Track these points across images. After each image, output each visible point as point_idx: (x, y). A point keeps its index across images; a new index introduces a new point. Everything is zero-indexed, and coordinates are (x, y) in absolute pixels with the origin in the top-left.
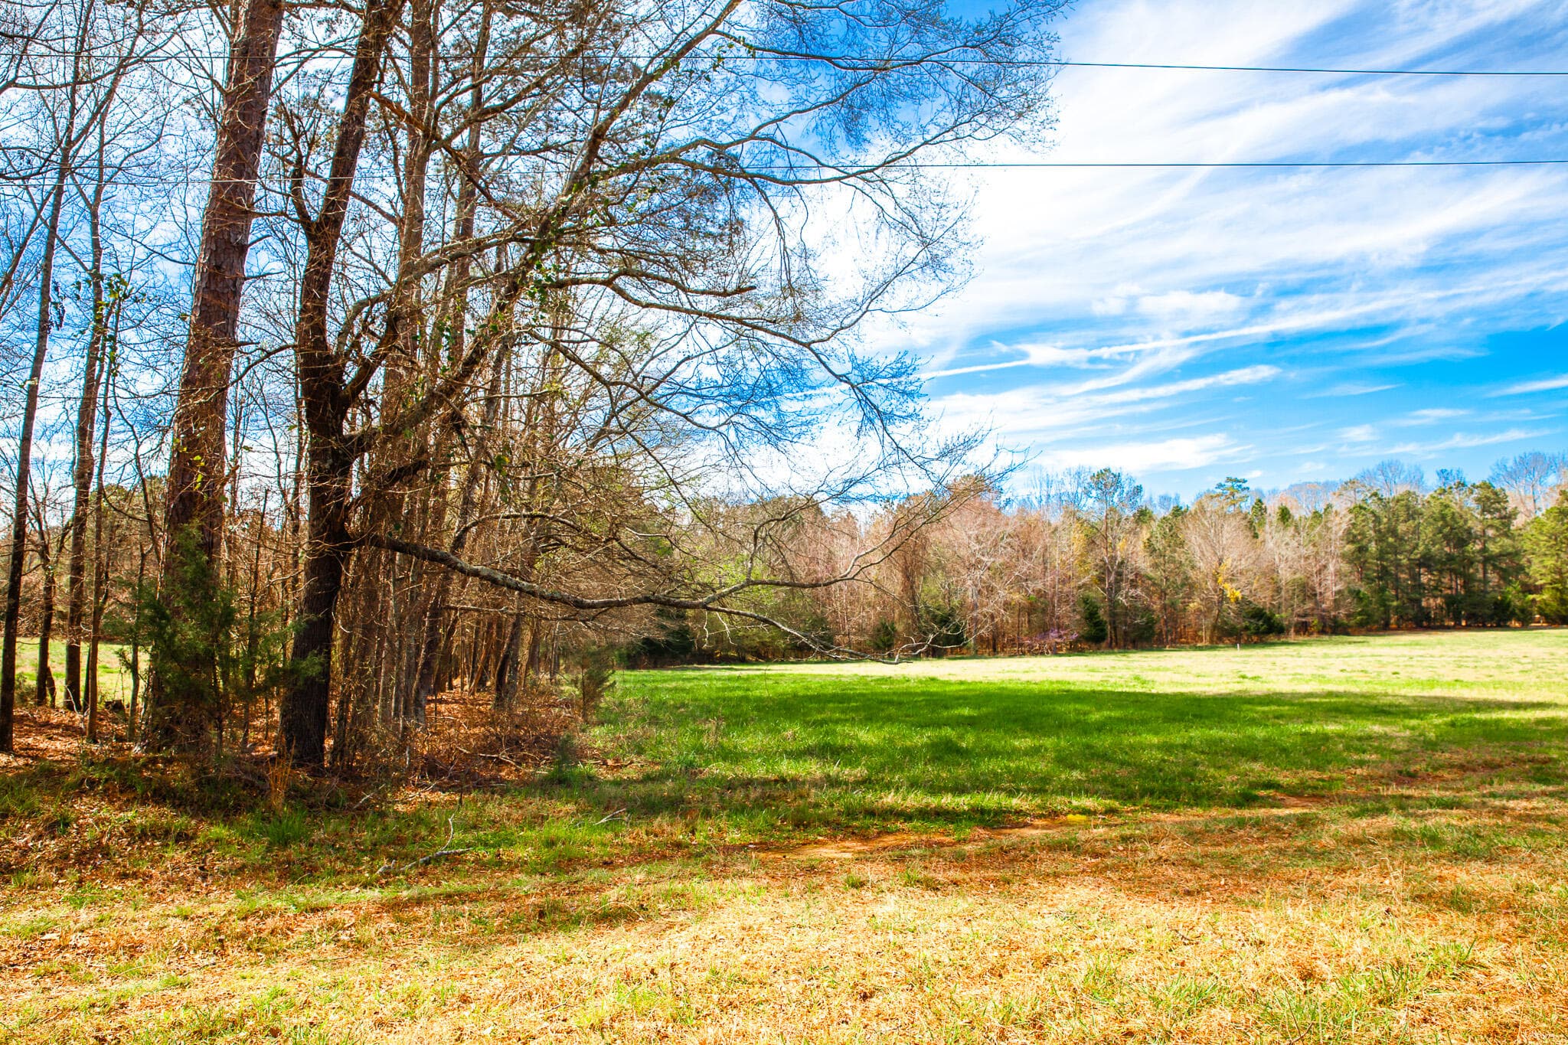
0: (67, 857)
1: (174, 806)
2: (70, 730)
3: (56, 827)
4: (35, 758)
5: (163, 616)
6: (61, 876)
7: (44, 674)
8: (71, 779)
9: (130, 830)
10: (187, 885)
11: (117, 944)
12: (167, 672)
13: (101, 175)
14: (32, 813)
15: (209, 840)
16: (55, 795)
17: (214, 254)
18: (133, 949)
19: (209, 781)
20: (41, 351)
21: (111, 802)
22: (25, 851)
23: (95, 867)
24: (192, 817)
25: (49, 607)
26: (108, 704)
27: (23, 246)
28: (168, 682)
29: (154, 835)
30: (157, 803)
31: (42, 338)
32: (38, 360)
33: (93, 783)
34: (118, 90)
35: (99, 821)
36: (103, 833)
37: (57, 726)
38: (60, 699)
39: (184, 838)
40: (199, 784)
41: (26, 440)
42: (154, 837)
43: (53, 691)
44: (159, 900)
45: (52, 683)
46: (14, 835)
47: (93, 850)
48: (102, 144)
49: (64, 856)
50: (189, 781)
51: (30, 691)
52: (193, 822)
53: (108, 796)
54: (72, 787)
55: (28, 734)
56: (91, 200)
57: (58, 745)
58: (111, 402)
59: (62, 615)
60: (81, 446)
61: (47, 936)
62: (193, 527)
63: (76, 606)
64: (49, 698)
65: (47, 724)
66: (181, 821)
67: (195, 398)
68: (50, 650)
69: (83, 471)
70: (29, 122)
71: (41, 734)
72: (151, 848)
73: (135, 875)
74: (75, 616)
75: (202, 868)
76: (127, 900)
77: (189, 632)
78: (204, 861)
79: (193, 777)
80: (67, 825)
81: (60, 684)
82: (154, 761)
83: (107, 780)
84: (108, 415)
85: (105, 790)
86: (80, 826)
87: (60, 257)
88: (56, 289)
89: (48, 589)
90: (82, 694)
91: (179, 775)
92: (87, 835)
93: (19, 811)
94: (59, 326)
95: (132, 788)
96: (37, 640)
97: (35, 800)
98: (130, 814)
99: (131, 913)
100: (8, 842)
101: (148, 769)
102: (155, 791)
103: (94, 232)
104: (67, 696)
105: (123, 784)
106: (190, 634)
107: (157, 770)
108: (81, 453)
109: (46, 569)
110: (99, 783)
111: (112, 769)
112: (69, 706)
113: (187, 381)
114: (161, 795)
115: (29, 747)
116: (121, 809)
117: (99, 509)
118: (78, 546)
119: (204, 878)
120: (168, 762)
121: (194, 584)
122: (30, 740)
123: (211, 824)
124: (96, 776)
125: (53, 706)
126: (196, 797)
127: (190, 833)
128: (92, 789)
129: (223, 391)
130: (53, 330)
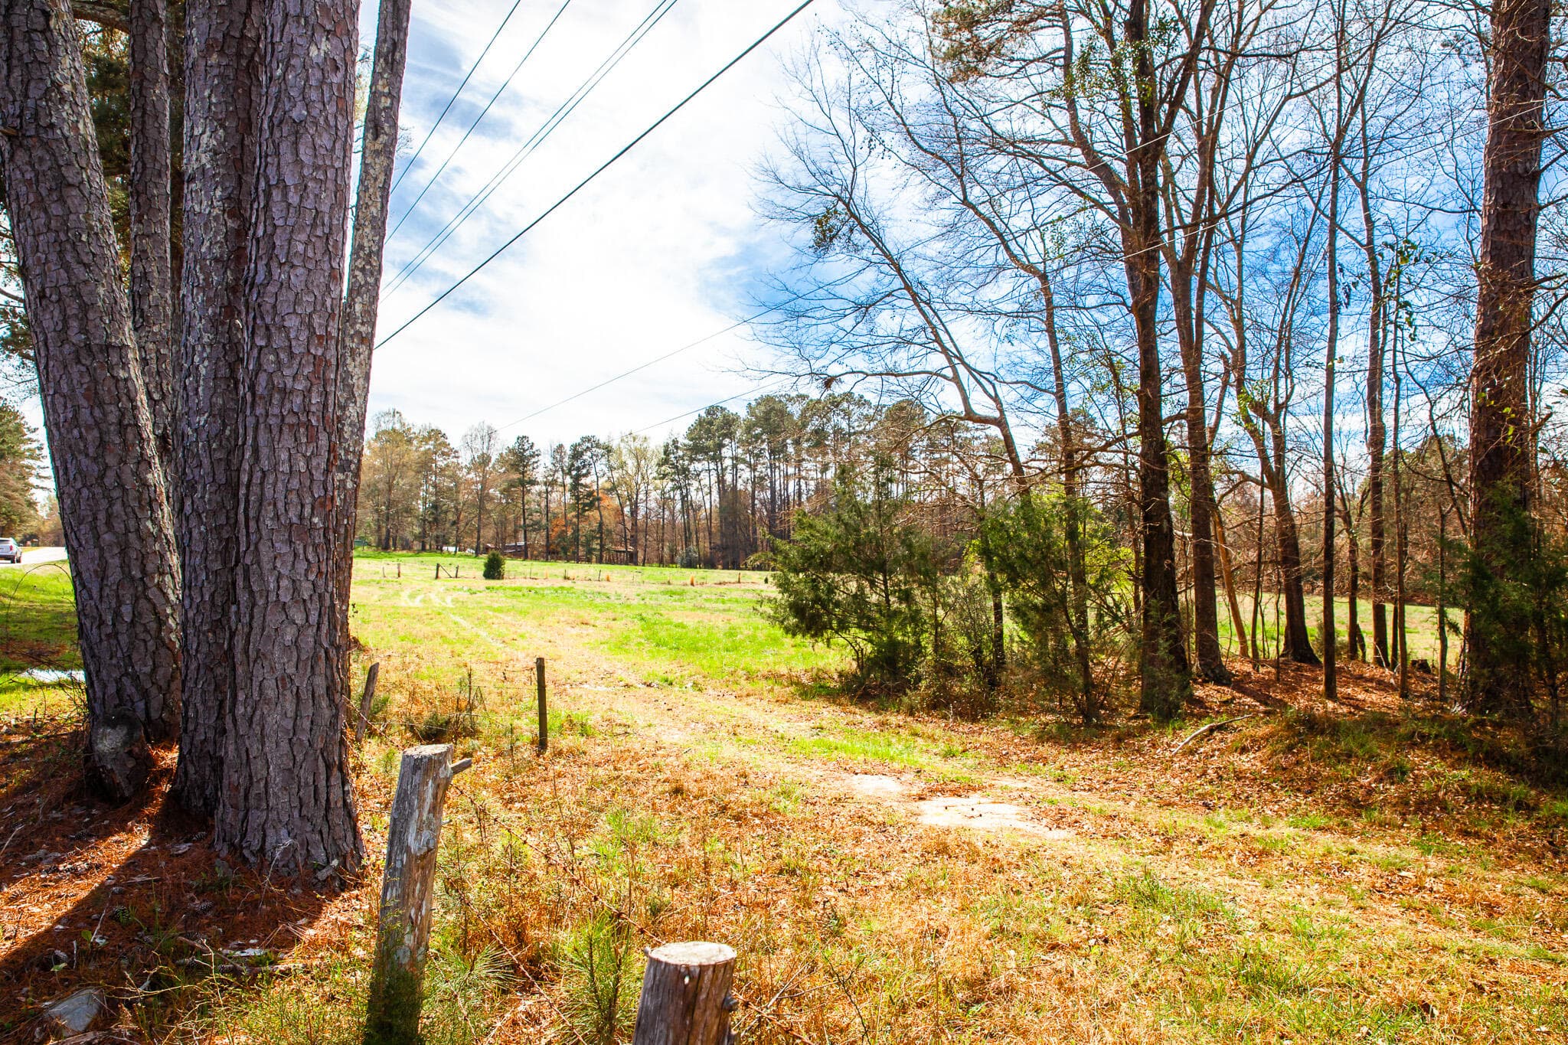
0: (1407, 804)
1: (1509, 772)
2: (1382, 685)
3: (1394, 773)
4: (1357, 707)
5: (1485, 576)
6: (1405, 820)
7: (1355, 630)
8: (1402, 730)
9: (1465, 789)
10: (1539, 860)
11: (1473, 899)
12: (1492, 634)
13: (1366, 152)
14: (1371, 758)
15: (1555, 815)
16: (1389, 743)
17: (1500, 192)
18: (1491, 909)
19: (1547, 751)
20: (1334, 331)
21: (1443, 758)
22: (1370, 792)
23: (1437, 819)
24: (1532, 787)
25: (1355, 569)
26: (1414, 662)
27: (1307, 240)
28: (1494, 644)
29: (1490, 798)
30: (1490, 766)
31: (1334, 319)
32: (1332, 340)
33: (1422, 736)
34: (1376, 63)
35: (1434, 775)
36: (1439, 787)
37: (1371, 680)
38: (1370, 655)
39: (1523, 807)
40: (1534, 753)
41: (1329, 415)
42: (1492, 800)
43: (1363, 647)
44: (1507, 866)
45: (1362, 639)
46: (1359, 774)
47: (1430, 802)
48: (1364, 122)
49: (1404, 802)
50: (1524, 749)
51: (1343, 646)
52: (1533, 793)
53: (1439, 751)
54: (1402, 738)
55: (1346, 685)
56: (1360, 178)
57: (1374, 697)
58: (1401, 368)
59: (1366, 576)
60: (1372, 414)
61: (1403, 873)
62: (1507, 483)
63: (1379, 568)
64: (1360, 653)
65: (1361, 677)
66: (1518, 789)
67: (1496, 348)
68: (1358, 609)
69: (1376, 438)
70: (1303, 126)
71: (1358, 686)
72: (1490, 811)
73: (1477, 835)
74: (1378, 576)
75: (1551, 843)
76: (1473, 858)
77: (1513, 591)
78: (1552, 835)
79: (1528, 745)
80: (1404, 773)
81: (1369, 641)
82: (1482, 723)
83: (1436, 736)
84: (1398, 380)
85: (1436, 746)
86: (1416, 776)
87: (1342, 240)
88: (1341, 270)
89: (1352, 552)
90: (1390, 652)
91: (1510, 740)
92: (1424, 786)
93: (1360, 753)
94: (1347, 305)
95: (1463, 747)
96: (1347, 600)
97: (1373, 744)
98: (1465, 773)
99: (1479, 871)
100: (1355, 780)
101: (1477, 731)
102: (1487, 753)
103: (1366, 208)
104: (1376, 652)
105: (1453, 742)
106: (1515, 596)
107: (1486, 733)
108: (1373, 421)
109: (1350, 533)
110: (1429, 738)
111: (1441, 726)
112: (1378, 662)
113: (1483, 333)
114: (1493, 758)
115: (1349, 697)
116: (1453, 766)
117: (1396, 473)
118: (1377, 508)
119: (1556, 854)
120: (1498, 726)
121: (1515, 543)
122: (1349, 691)
123: (1555, 798)
124: (1426, 730)
125: (1364, 661)
126: (1533, 766)
127: (1532, 803)
128: (1423, 742)
129: (1526, 335)
130: (1343, 309)
